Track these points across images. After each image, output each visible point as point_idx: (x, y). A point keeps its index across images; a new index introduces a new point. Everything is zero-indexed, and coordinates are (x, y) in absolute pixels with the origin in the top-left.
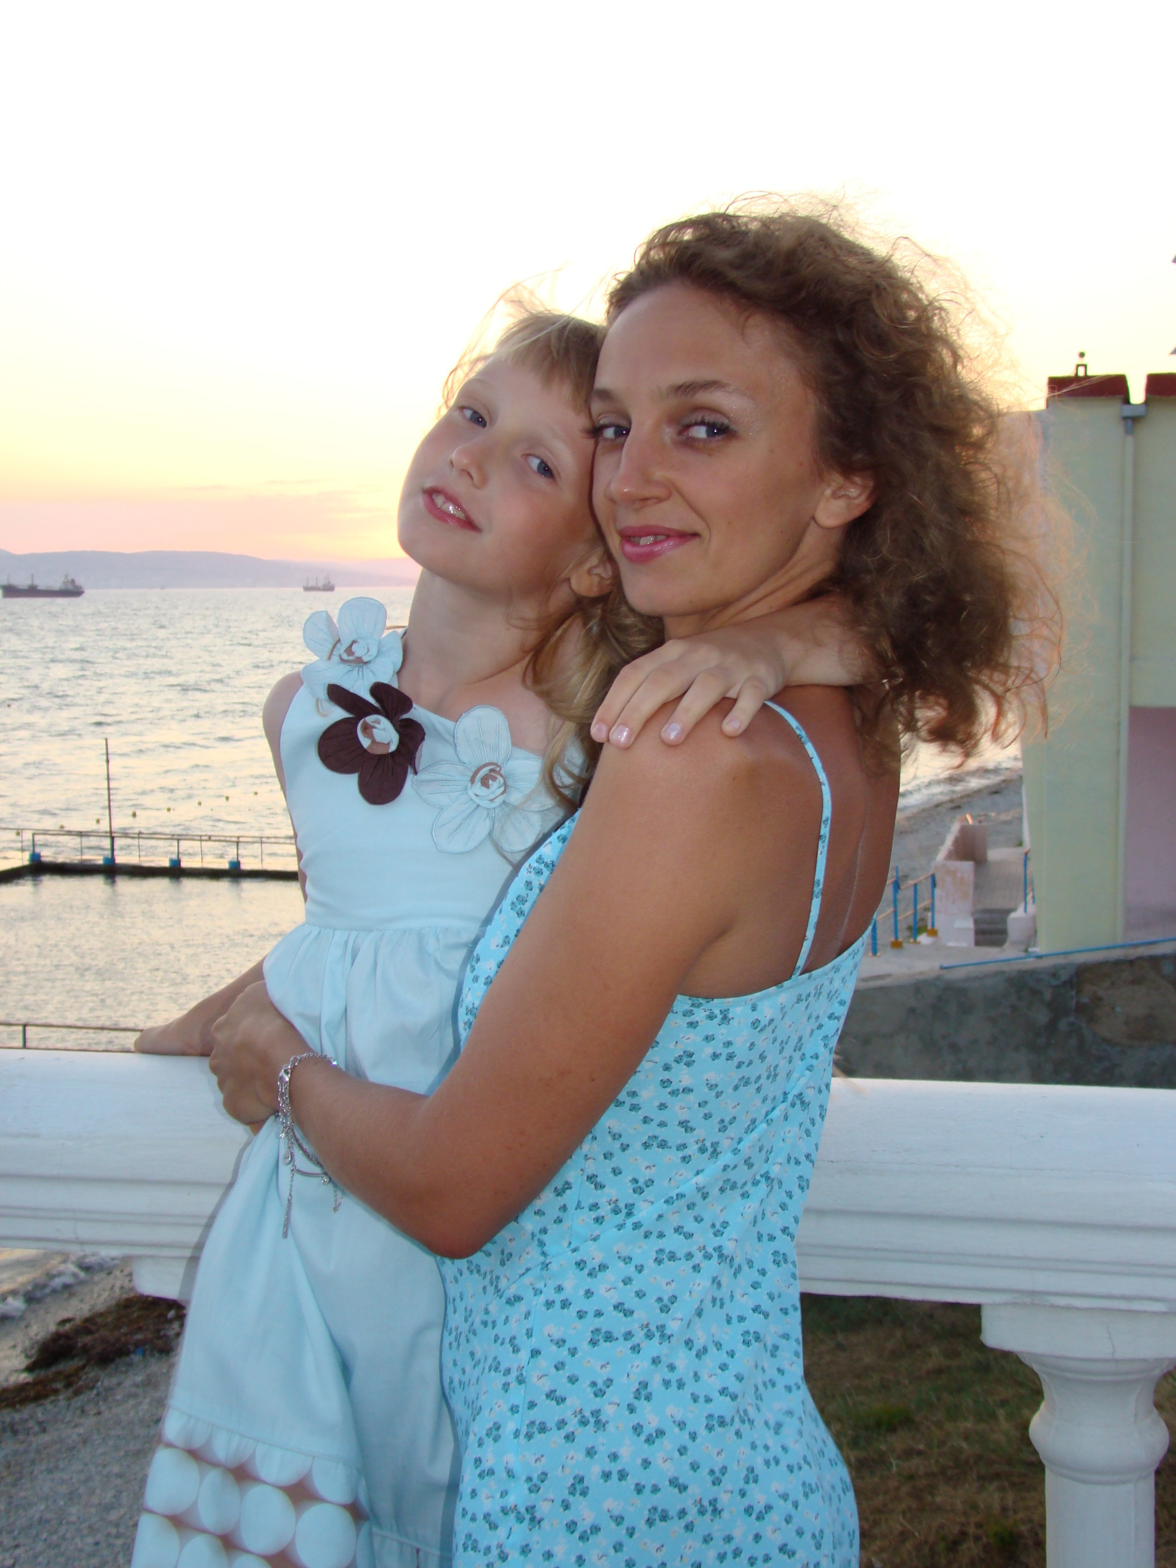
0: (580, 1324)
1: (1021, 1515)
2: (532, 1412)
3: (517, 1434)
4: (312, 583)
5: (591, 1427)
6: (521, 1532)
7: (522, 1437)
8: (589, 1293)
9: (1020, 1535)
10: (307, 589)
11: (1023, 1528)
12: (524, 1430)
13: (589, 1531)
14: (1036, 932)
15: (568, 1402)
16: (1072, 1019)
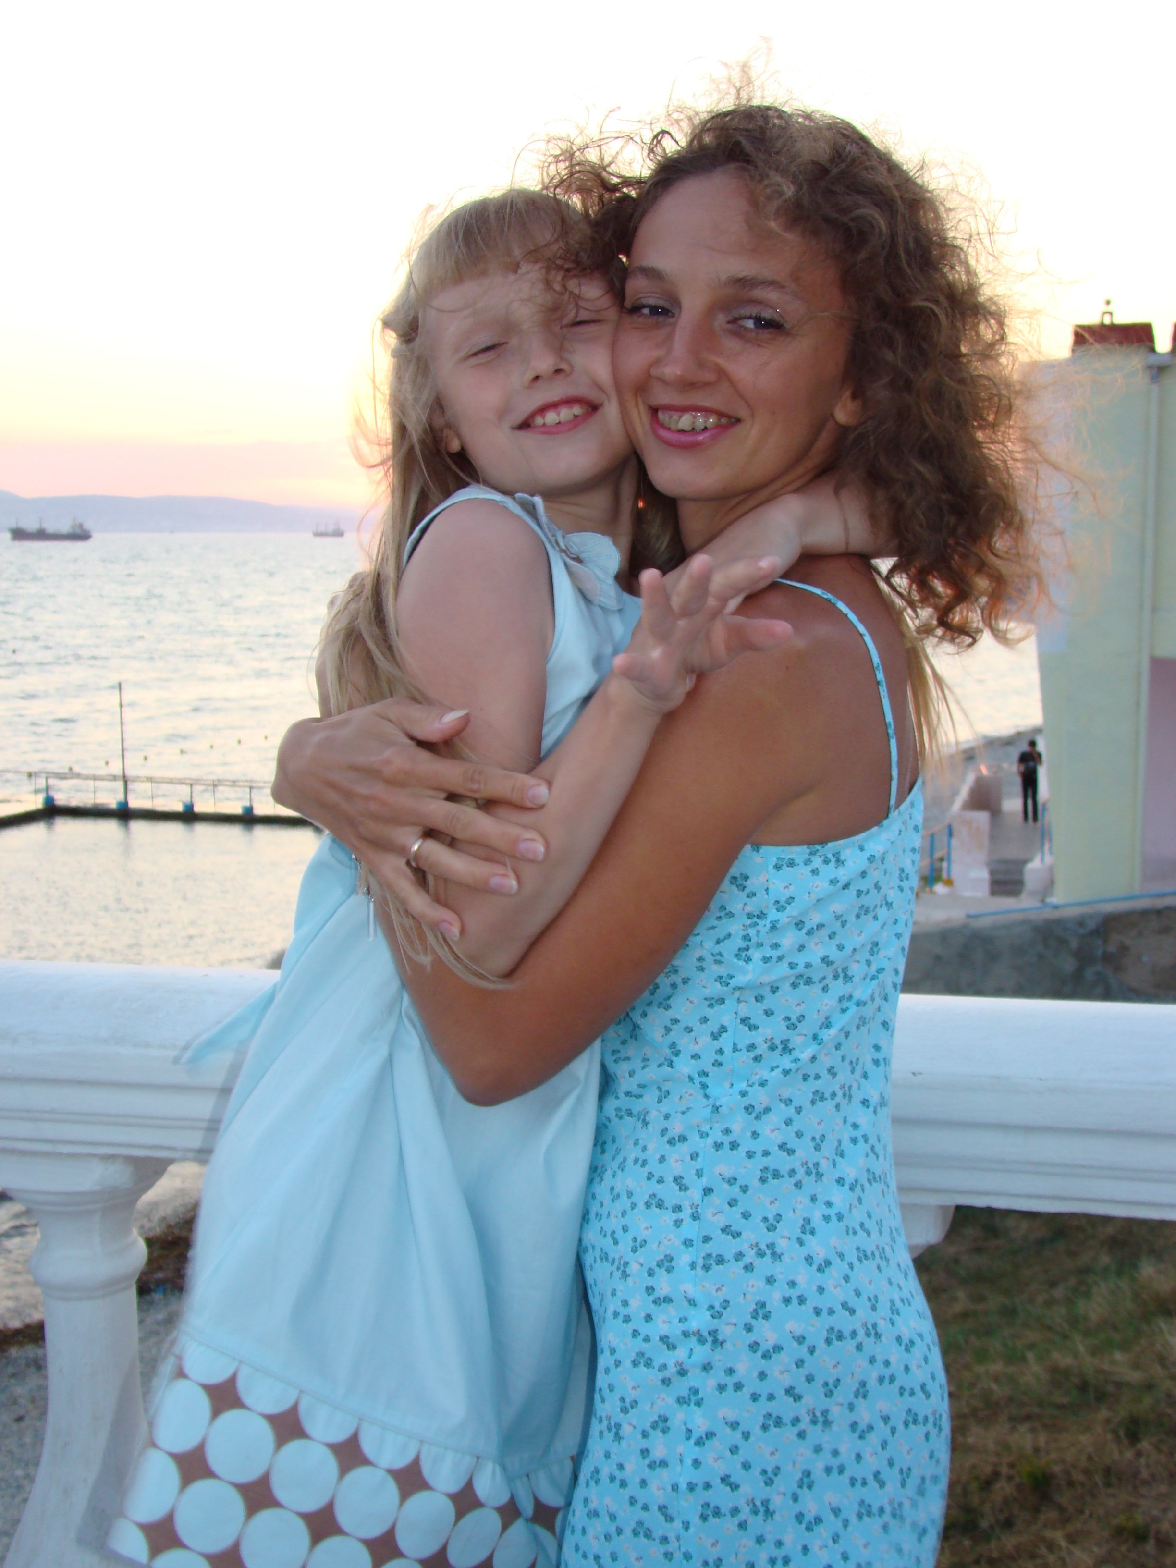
0: (750, 1163)
2: (707, 1245)
3: (693, 1266)
5: (768, 1258)
7: (698, 1268)
8: (755, 1135)
9: (1054, 1476)
12: (701, 1262)
13: (771, 1351)
14: (1053, 882)
15: (744, 1235)
16: (1099, 967)
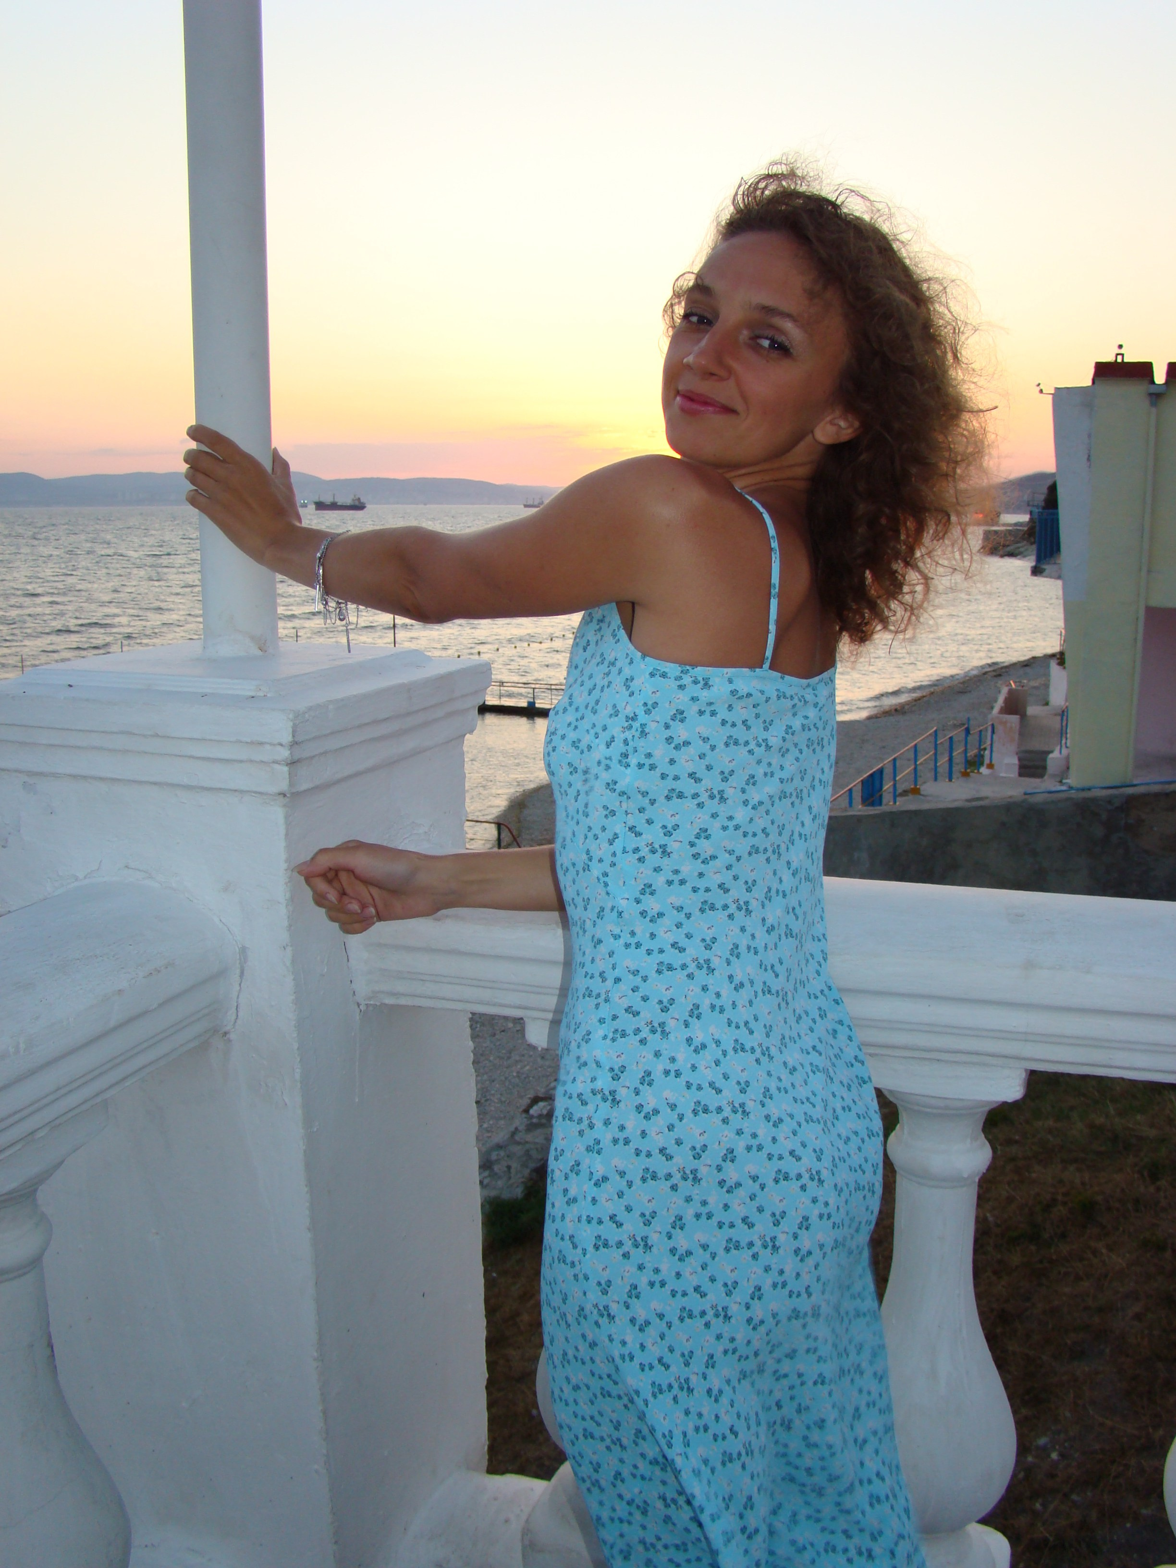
3: (605, 1037)
5: (658, 1035)
6: (605, 1108)
8: (653, 936)
12: (611, 1035)
13: (651, 1113)
15: (641, 1015)
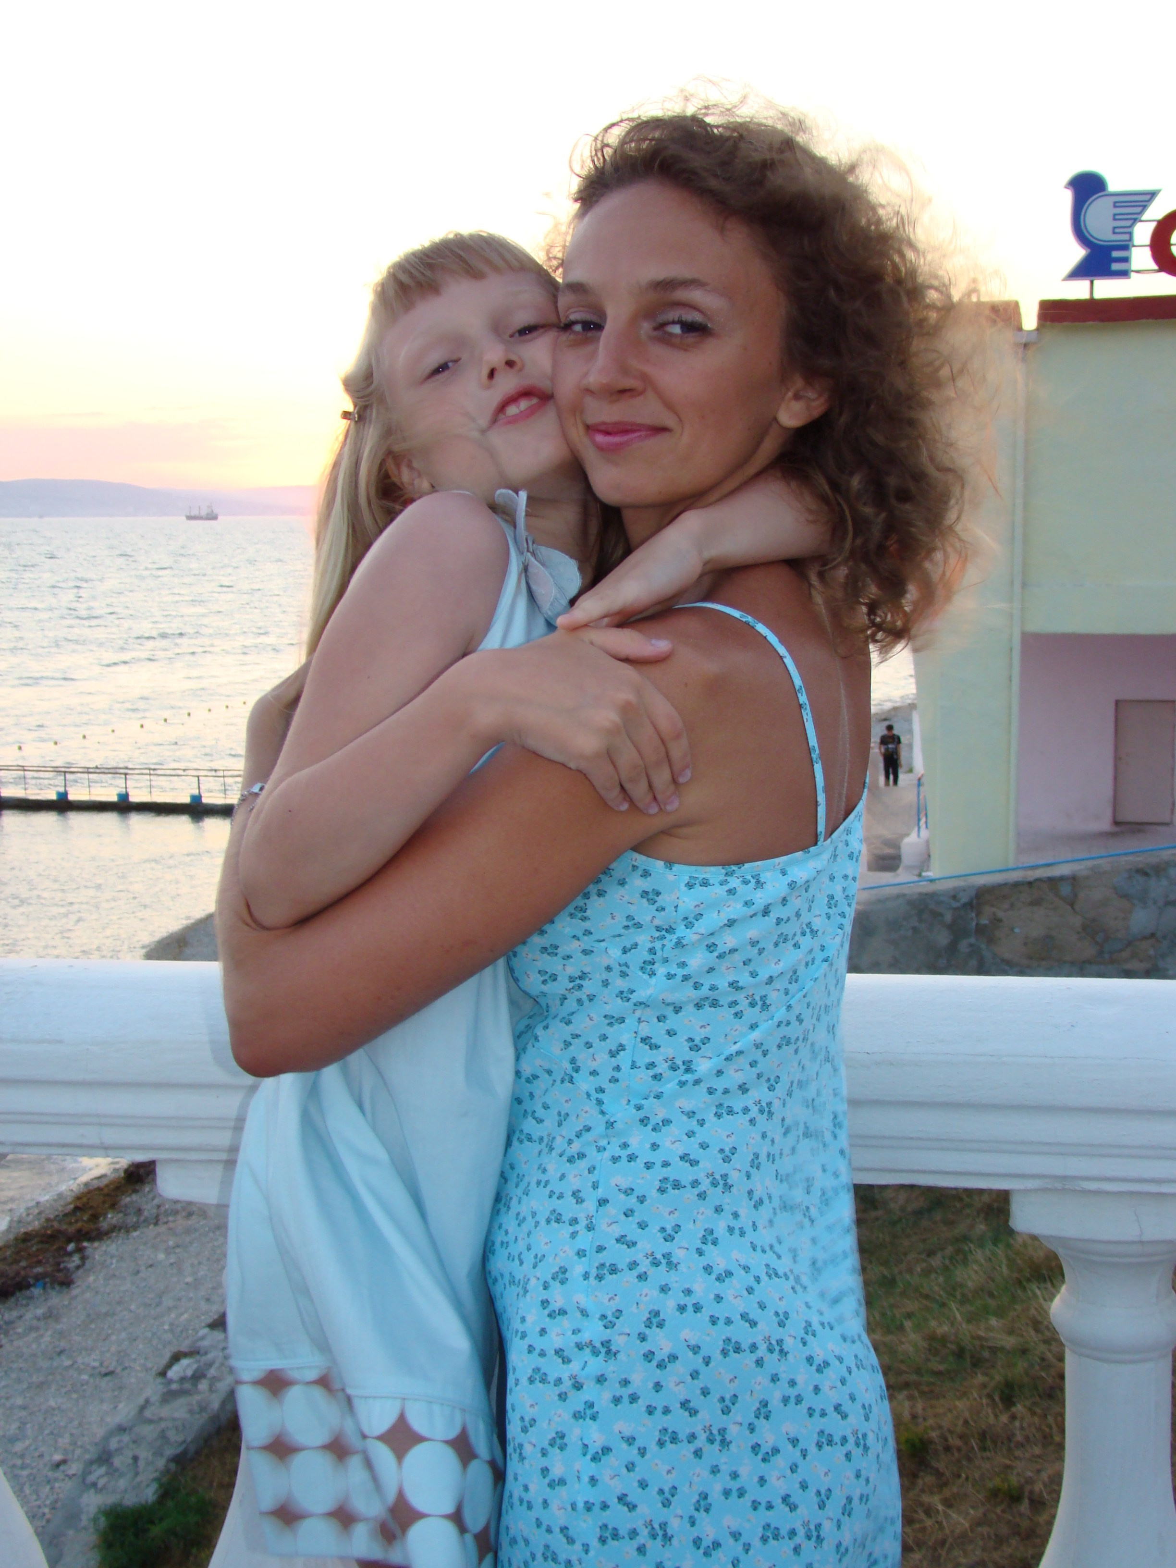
1: (931, 1422)
2: (600, 1255)
3: (586, 1276)
4: (195, 512)
7: (592, 1278)
8: (655, 1146)
9: (931, 1441)
10: (190, 518)
11: (934, 1435)
12: (594, 1272)
13: (666, 1360)
14: (929, 856)
16: (972, 940)
